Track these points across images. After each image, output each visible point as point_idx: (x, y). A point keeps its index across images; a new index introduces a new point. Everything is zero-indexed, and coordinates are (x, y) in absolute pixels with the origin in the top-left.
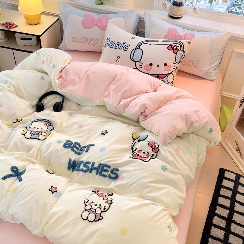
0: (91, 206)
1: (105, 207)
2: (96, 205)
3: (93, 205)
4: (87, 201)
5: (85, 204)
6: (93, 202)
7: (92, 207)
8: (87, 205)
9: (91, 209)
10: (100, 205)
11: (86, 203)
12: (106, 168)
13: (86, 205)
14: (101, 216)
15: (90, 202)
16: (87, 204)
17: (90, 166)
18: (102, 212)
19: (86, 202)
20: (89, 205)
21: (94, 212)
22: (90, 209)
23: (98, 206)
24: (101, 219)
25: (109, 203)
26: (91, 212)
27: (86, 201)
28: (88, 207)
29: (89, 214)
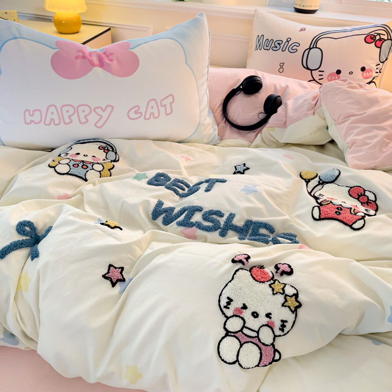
0: (243, 319)
1: (283, 321)
2: (255, 315)
3: (247, 314)
4: (228, 303)
5: (223, 313)
6: (245, 307)
7: (245, 322)
8: (229, 315)
9: (245, 331)
10: (268, 315)
11: (224, 310)
12: (263, 231)
13: (228, 318)
14: (276, 351)
15: (236, 304)
16: (229, 313)
17: (222, 221)
18: (275, 336)
19: (226, 307)
20: (236, 316)
21: (256, 340)
22: (241, 330)
23: (263, 320)
24: (277, 361)
25: (293, 309)
26: (244, 339)
27: (224, 302)
28: (234, 325)
29: (241, 345)
